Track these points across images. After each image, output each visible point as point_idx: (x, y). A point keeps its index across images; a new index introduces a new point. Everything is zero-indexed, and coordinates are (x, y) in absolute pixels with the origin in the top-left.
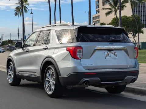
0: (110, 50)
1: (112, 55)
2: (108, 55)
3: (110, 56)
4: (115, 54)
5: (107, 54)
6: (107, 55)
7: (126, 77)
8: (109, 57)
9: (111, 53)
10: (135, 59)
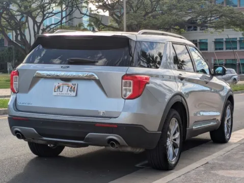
1: (66, 88)
2: (59, 87)
3: (61, 90)
4: (71, 88)
5: (57, 86)
6: (57, 88)
7: (89, 134)
8: (58, 93)
9: (65, 84)
10: (125, 99)
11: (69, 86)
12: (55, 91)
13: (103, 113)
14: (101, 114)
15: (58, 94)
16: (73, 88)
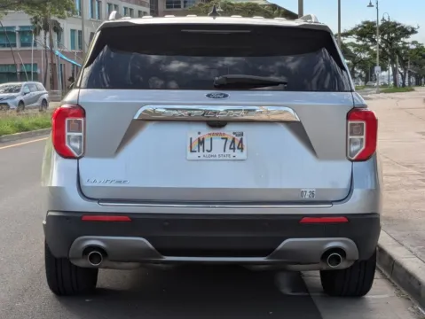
0: (216, 124)
1: (218, 143)
2: (201, 142)
3: (207, 147)
4: (233, 141)
5: (195, 139)
6: (195, 145)
8: (201, 153)
9: (217, 134)
10: (352, 161)
11: (226, 139)
12: (191, 151)
13: (312, 193)
14: (307, 197)
15: (202, 158)
16: (237, 143)
